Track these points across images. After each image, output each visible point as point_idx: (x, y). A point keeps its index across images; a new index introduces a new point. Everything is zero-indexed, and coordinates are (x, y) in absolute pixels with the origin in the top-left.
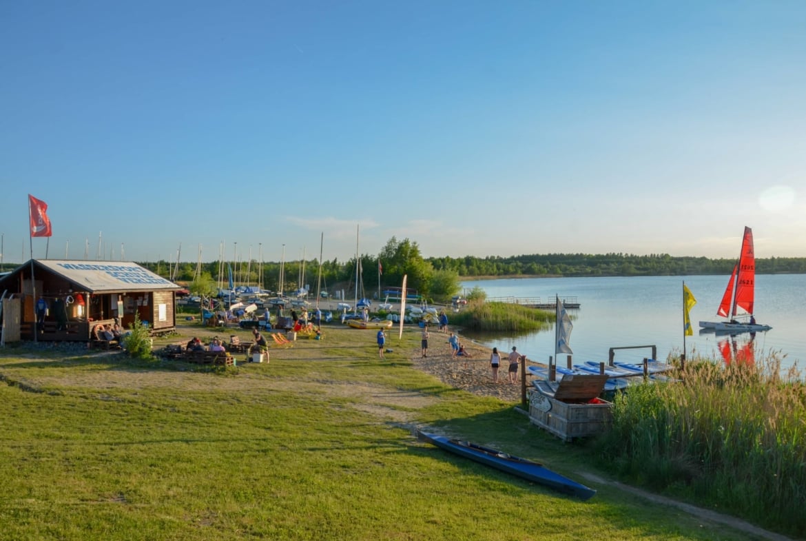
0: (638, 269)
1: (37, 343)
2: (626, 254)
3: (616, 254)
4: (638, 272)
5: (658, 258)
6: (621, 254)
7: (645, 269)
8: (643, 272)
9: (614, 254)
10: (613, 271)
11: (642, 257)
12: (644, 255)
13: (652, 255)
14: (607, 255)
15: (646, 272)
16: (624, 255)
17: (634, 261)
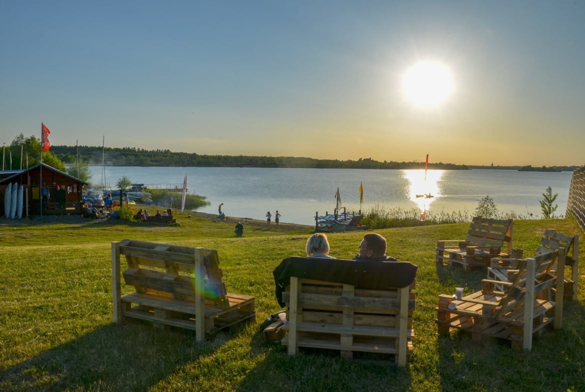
0: (152, 161)
1: (43, 216)
2: (139, 149)
3: (131, 148)
4: (152, 163)
5: (162, 152)
6: (135, 148)
7: (156, 161)
8: (155, 164)
9: (129, 148)
10: (133, 162)
11: (150, 152)
12: (152, 150)
13: (157, 150)
14: (124, 148)
15: (158, 163)
16: (136, 149)
17: (146, 154)
